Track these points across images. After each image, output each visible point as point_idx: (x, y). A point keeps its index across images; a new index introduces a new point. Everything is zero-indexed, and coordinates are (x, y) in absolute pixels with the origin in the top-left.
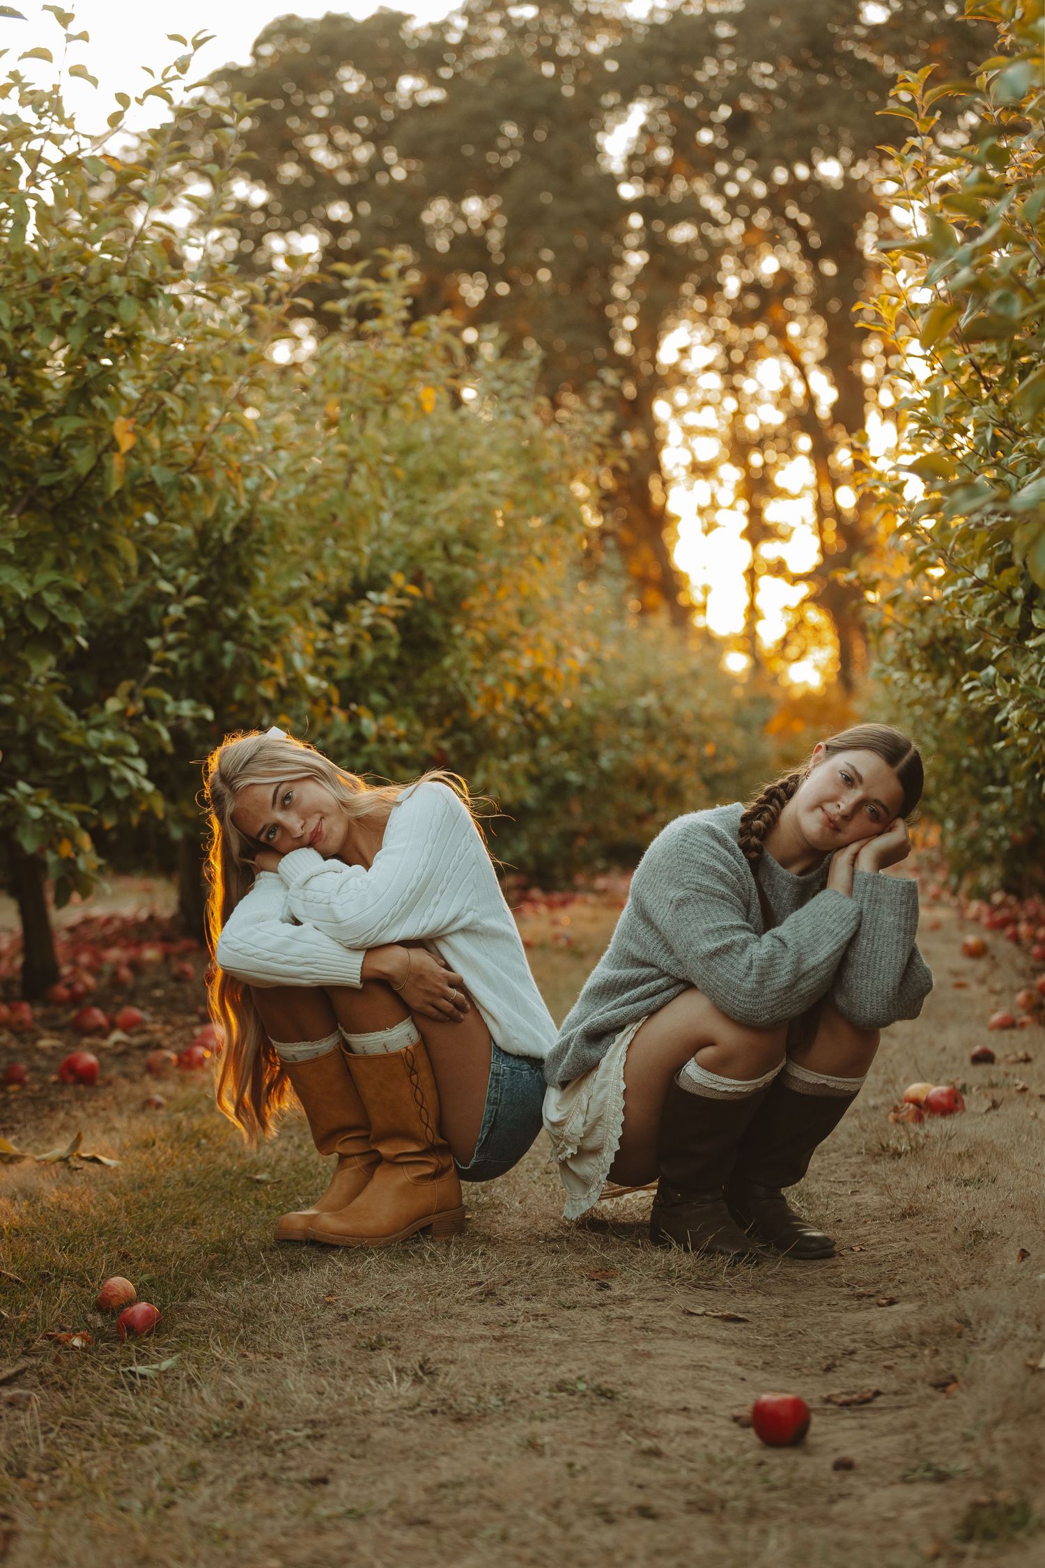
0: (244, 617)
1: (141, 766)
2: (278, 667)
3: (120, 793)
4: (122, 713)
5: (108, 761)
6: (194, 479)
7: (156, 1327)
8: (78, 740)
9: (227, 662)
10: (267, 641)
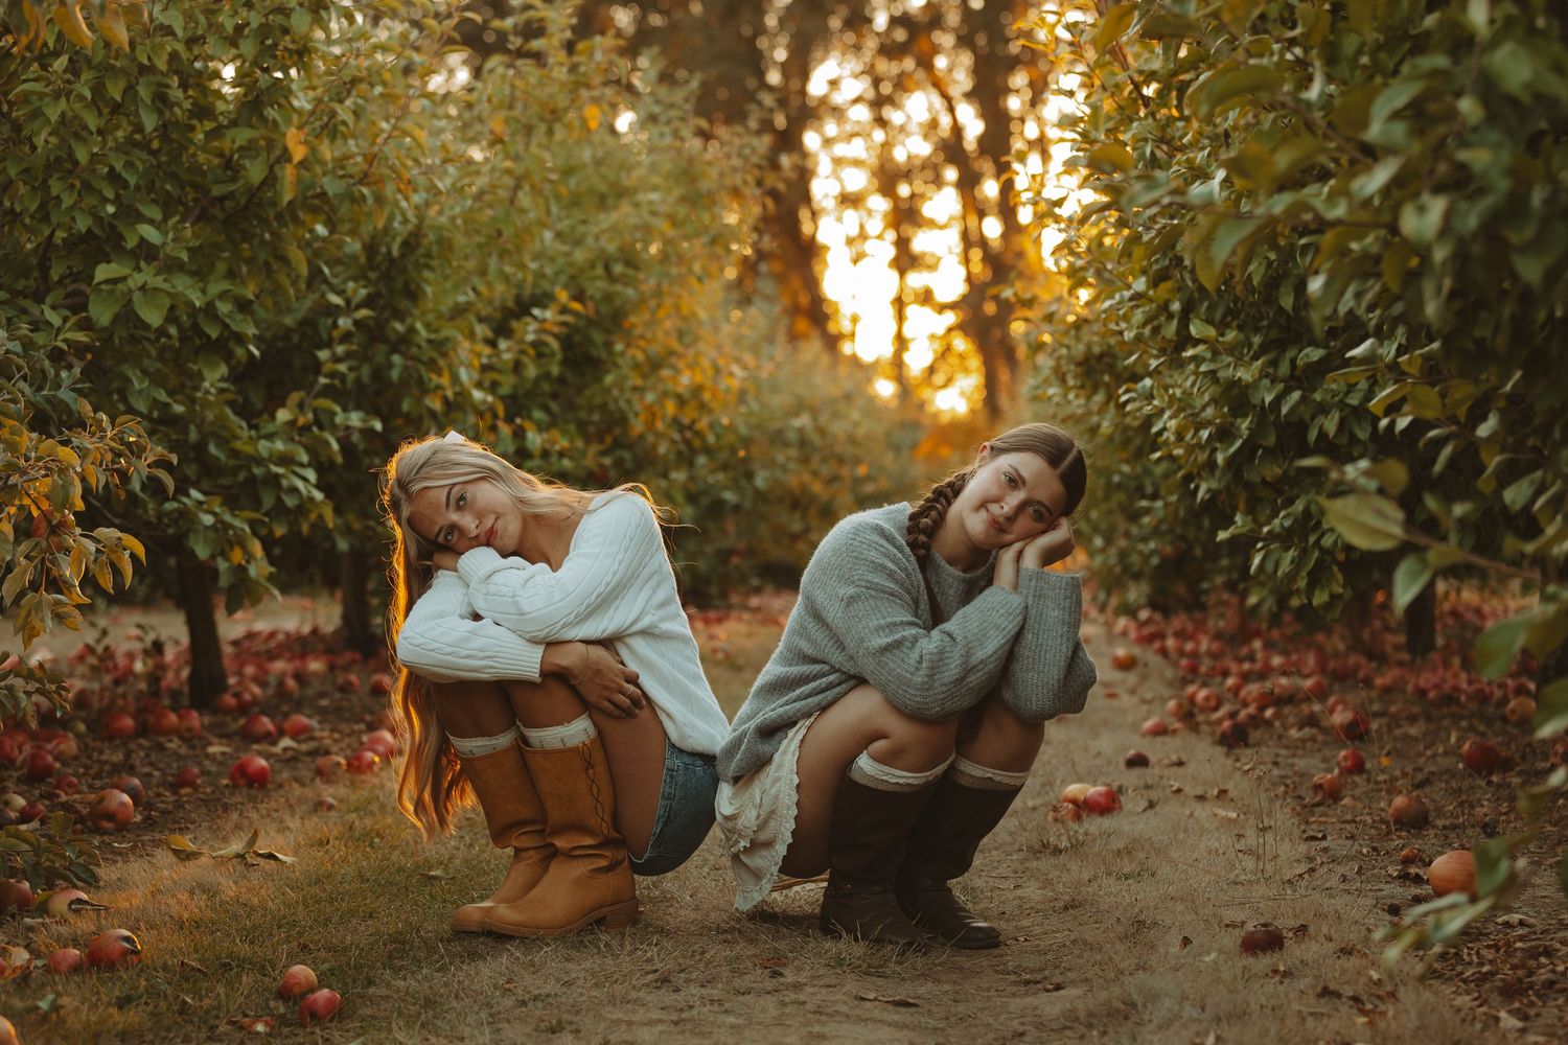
0: (412, 330)
1: (311, 475)
2: (445, 381)
3: (290, 502)
4: (292, 423)
5: (275, 469)
6: (365, 190)
7: (338, 1014)
8: (248, 449)
9: (395, 374)
10: (435, 354)
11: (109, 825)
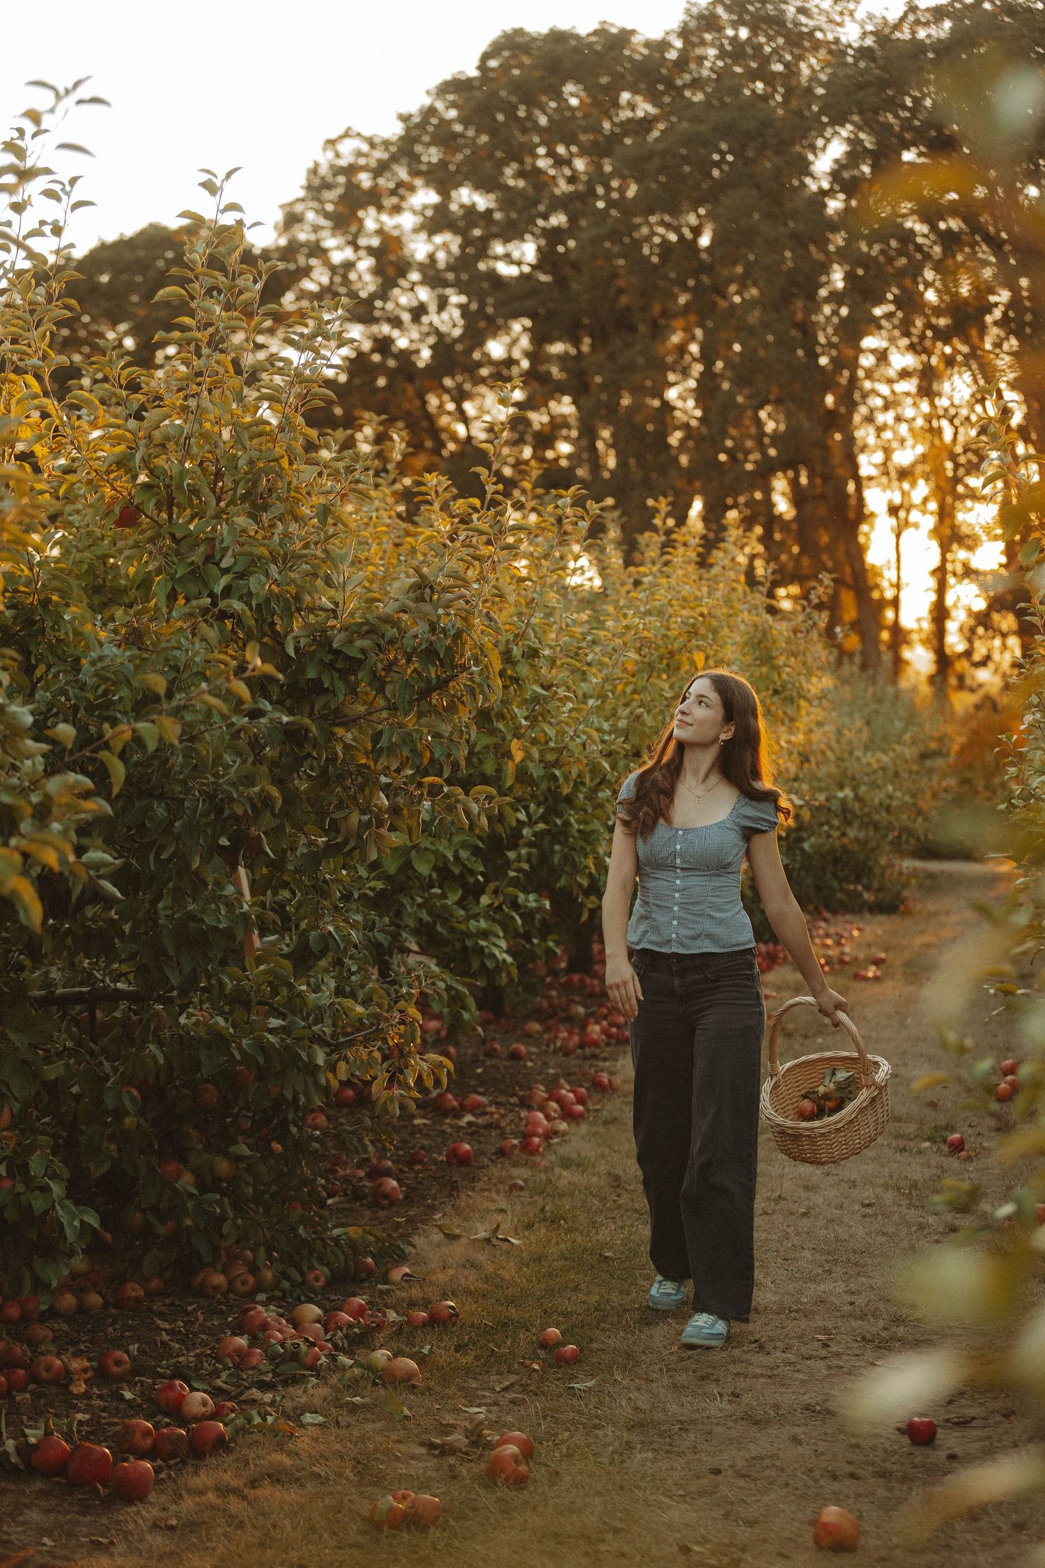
0: (567, 824)
1: (503, 944)
2: (590, 862)
3: (490, 964)
4: (490, 906)
5: (483, 943)
6: (557, 773)
7: (576, 1359)
8: (463, 927)
9: (556, 859)
10: (583, 844)
11: (385, 1202)
